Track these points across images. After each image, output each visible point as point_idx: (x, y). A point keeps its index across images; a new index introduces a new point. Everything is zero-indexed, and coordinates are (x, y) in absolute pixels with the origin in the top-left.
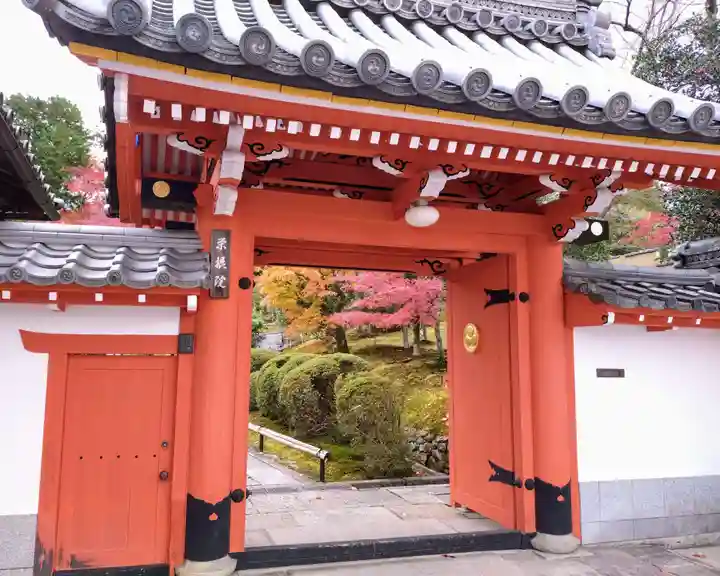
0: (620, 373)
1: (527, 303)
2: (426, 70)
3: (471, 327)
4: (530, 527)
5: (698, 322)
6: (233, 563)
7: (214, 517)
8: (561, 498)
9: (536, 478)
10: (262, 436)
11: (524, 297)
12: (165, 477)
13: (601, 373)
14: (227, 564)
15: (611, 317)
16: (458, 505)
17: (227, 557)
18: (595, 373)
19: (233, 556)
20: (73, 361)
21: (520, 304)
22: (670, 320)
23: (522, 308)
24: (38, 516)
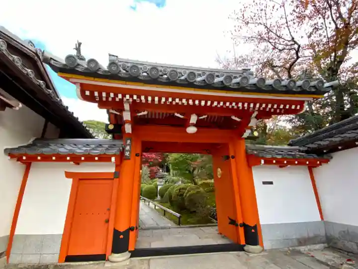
0: (271, 183)
1: (234, 159)
2: (172, 73)
3: (219, 170)
4: (243, 242)
5: (296, 162)
6: (130, 254)
7: (122, 236)
8: (253, 231)
9: (243, 223)
10: (165, 211)
11: (233, 157)
12: (107, 221)
13: (264, 183)
14: (127, 255)
15: (263, 162)
16: (221, 234)
17: (127, 252)
18: (262, 183)
19: (130, 252)
20: (81, 181)
21: (232, 160)
22: (285, 162)
23: (232, 161)
24: (63, 235)
